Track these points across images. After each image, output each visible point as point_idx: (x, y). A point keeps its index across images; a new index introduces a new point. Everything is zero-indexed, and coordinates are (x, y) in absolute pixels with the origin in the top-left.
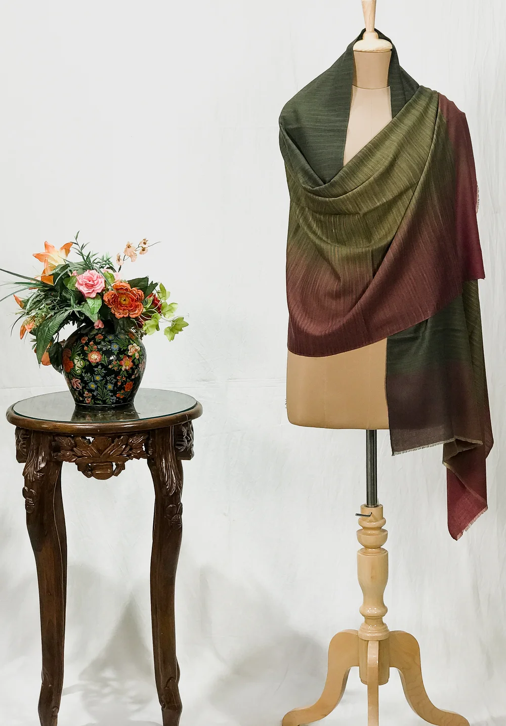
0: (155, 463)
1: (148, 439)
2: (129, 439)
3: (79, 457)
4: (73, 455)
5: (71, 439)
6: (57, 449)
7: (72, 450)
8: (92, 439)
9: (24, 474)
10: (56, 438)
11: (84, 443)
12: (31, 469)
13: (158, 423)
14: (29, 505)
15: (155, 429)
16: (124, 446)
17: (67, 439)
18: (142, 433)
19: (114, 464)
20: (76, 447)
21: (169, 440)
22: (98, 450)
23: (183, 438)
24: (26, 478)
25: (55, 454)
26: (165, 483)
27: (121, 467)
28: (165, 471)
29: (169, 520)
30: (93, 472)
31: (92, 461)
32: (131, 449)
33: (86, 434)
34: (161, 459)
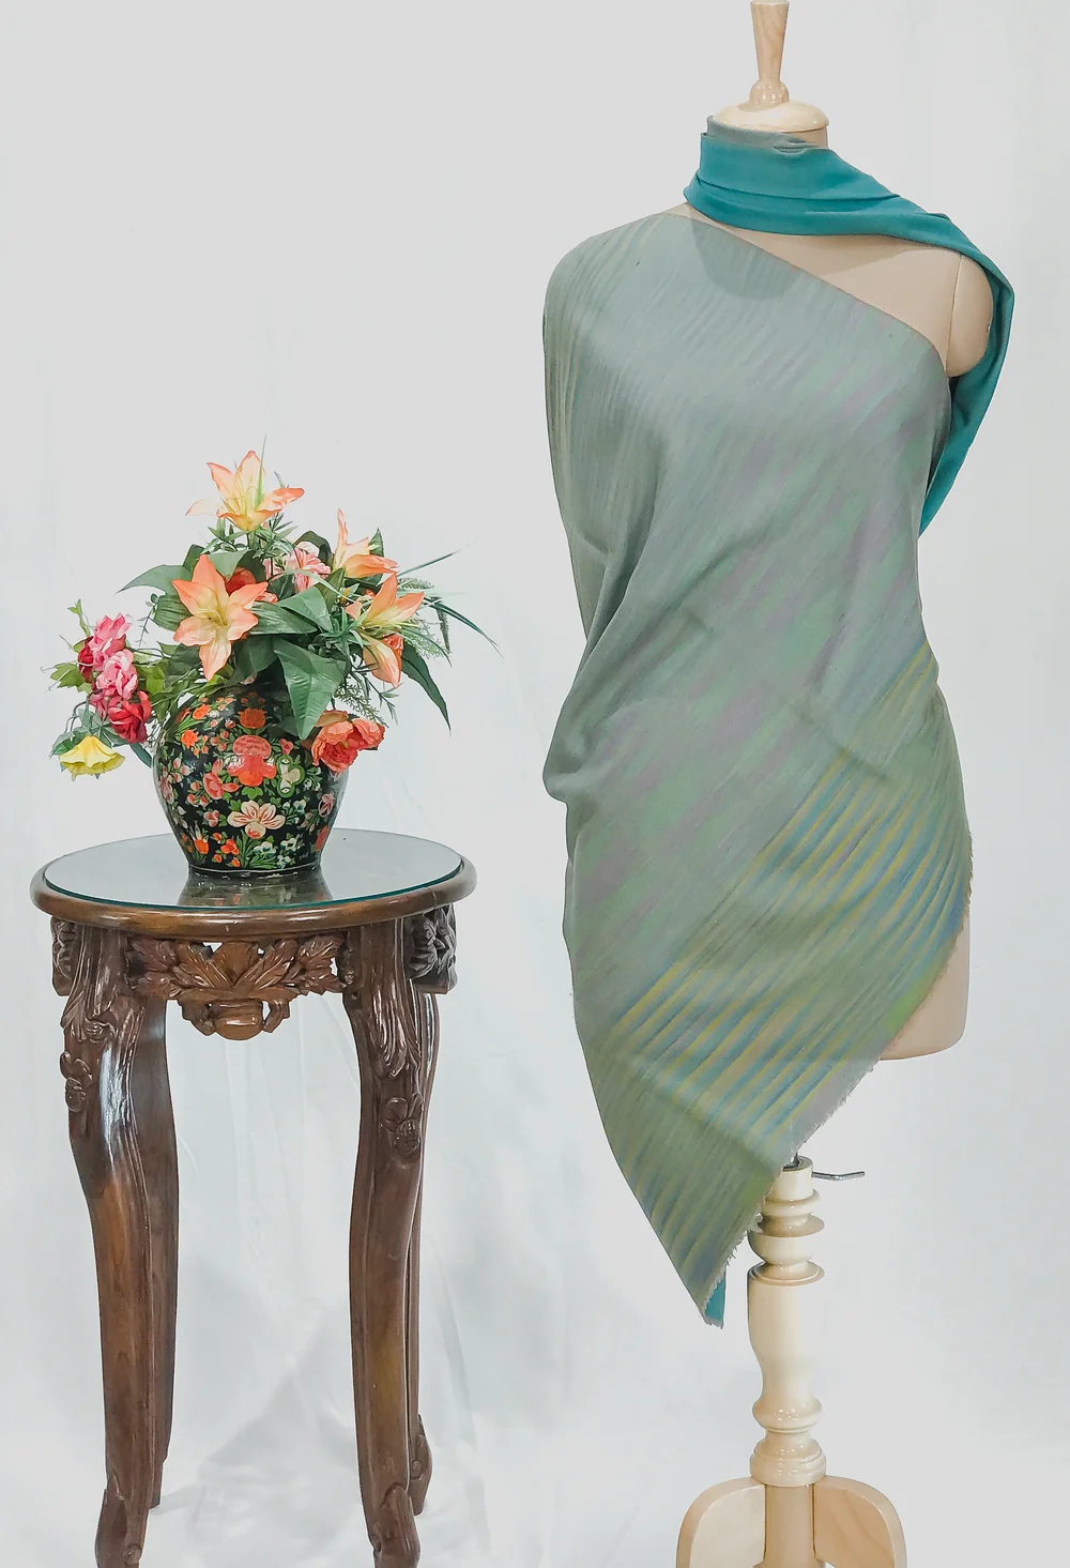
0: (360, 999)
1: (343, 947)
2: (298, 949)
3: (185, 987)
4: (172, 982)
5: (169, 950)
6: (139, 969)
7: (170, 971)
8: (215, 946)
9: (62, 1024)
10: (135, 945)
11: (197, 957)
12: (78, 1012)
13: (365, 912)
14: (71, 1095)
15: (358, 927)
16: (288, 964)
17: (160, 947)
18: (327, 935)
20: (178, 963)
21: (392, 950)
22: (229, 973)
23: (427, 946)
24: (67, 1033)
25: (132, 979)
26: (380, 1049)
27: (281, 1013)
28: (381, 1022)
29: (389, 1132)
30: (218, 1022)
31: (214, 998)
32: (303, 971)
33: (203, 936)
34: (373, 994)
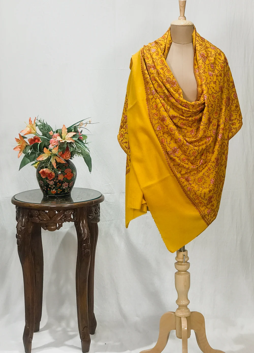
0: (77, 223)
2: (64, 212)
3: (41, 220)
4: (38, 219)
5: (37, 212)
6: (31, 216)
7: (38, 217)
8: (47, 212)
10: (31, 211)
11: (43, 214)
12: (20, 225)
13: (78, 205)
14: (18, 242)
15: (77, 208)
16: (62, 216)
19: (58, 224)
20: (39, 215)
21: (84, 213)
22: (50, 217)
24: (17, 229)
25: (30, 218)
26: (82, 234)
27: (61, 226)
28: (82, 228)
29: (83, 252)
30: (47, 227)
31: (47, 222)
32: (65, 217)
33: (45, 209)
34: (80, 222)
